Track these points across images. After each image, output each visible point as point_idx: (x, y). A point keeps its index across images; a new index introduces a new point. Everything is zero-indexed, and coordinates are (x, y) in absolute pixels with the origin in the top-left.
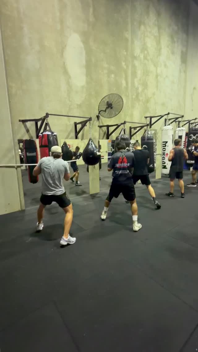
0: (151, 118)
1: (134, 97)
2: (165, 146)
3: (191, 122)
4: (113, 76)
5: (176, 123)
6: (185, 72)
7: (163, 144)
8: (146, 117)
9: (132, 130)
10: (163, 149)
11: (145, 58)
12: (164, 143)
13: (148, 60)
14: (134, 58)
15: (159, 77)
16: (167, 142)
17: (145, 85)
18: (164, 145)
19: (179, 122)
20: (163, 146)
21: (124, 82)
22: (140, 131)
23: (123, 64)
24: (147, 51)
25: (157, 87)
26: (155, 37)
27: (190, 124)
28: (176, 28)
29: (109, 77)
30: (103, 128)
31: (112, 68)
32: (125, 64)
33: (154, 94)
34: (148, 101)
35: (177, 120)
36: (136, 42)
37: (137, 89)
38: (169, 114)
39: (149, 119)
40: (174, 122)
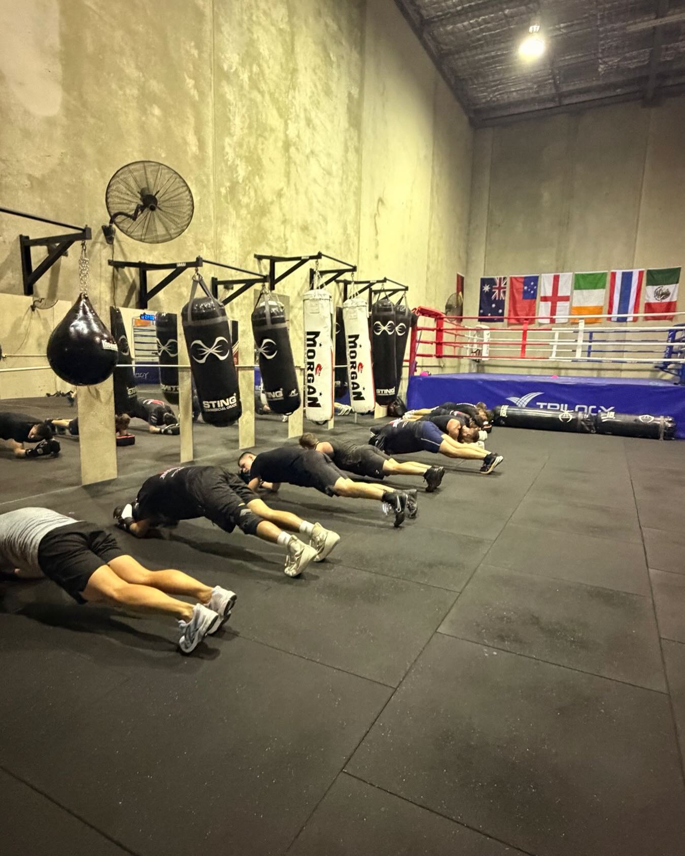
0: (273, 260)
1: (223, 191)
2: (314, 345)
3: (374, 288)
4: (157, 111)
5: (339, 286)
6: (358, 151)
7: (308, 340)
8: (260, 258)
9: (220, 288)
10: (309, 351)
11: (254, 85)
12: (312, 337)
13: (262, 93)
14: (222, 75)
15: (292, 150)
16: (317, 334)
17: (256, 164)
18: (311, 342)
19: (346, 283)
20: (309, 345)
21: (192, 139)
22: (241, 295)
23: (190, 83)
24: (259, 66)
25: (288, 174)
26: (281, 31)
27: (373, 293)
28: (334, 26)
29: (144, 111)
30: (126, 269)
31: (155, 86)
32: (196, 87)
33: (280, 194)
34: (262, 210)
35: (341, 278)
36: (226, 28)
37: (233, 169)
38: (319, 256)
39: (266, 262)
40: (333, 283)
